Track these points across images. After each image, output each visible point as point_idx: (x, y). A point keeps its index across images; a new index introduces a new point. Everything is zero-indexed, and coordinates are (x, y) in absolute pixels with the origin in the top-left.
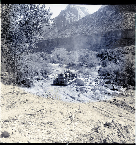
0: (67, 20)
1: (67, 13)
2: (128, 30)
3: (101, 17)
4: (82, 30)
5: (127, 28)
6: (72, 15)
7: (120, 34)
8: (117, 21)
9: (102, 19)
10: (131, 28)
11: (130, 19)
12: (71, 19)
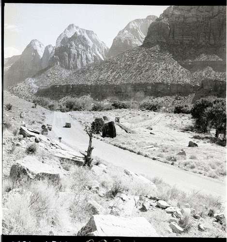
0: (73, 53)
1: (73, 43)
2: (157, 83)
3: (128, 63)
4: (106, 76)
5: (157, 81)
6: (80, 46)
7: (150, 87)
8: (146, 71)
9: (129, 65)
10: (161, 81)
11: (159, 70)
12: (78, 51)
